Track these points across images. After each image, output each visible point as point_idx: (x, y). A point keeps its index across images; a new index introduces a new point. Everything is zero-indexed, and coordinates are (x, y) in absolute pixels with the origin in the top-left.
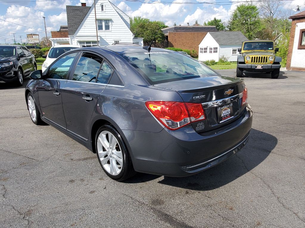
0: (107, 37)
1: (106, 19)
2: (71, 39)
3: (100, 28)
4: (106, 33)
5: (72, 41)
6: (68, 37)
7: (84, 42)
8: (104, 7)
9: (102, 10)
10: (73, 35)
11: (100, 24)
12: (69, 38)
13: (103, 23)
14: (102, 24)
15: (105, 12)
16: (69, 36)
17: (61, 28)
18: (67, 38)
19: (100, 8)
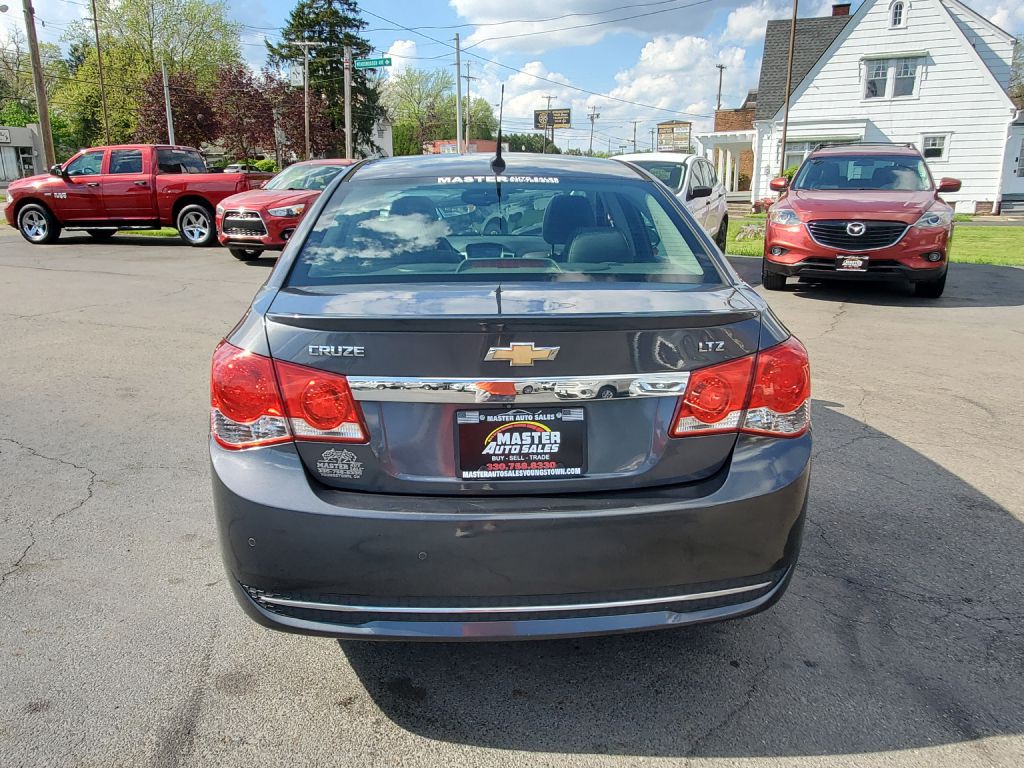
0: (895, 124)
1: (905, 54)
2: (759, 132)
3: (874, 89)
4: (893, 109)
5: (761, 139)
6: (753, 129)
7: (804, 142)
8: (904, 11)
9: (896, 20)
10: (770, 121)
11: (877, 75)
12: (755, 132)
13: (891, 73)
14: (885, 74)
15: (906, 28)
16: (756, 123)
17: (748, 100)
18: (748, 133)
19: (890, 15)
